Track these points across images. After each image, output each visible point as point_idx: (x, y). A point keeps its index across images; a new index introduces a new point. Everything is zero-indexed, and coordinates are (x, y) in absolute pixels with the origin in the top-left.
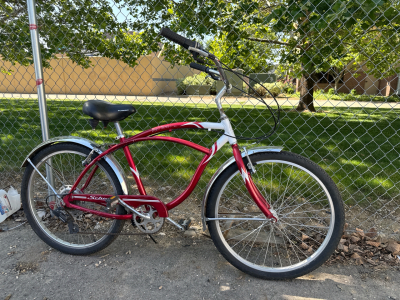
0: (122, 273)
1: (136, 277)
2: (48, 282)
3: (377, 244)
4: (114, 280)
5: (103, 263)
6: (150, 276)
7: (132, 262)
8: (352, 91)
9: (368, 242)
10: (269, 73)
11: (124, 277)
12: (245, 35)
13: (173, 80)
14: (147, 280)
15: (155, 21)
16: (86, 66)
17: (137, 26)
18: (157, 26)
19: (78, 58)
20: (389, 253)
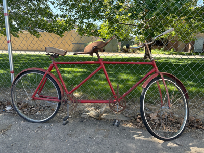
0: (48, 134)
1: (54, 137)
2: (10, 139)
3: (173, 120)
4: (43, 138)
5: (39, 130)
6: (61, 136)
7: (53, 129)
8: (172, 50)
9: (169, 119)
10: (131, 41)
11: (48, 136)
12: (117, 21)
13: (83, 44)
14: (60, 138)
15: (72, 14)
16: (38, 37)
17: (63, 16)
18: (73, 16)
19: (34, 33)
20: (178, 123)
